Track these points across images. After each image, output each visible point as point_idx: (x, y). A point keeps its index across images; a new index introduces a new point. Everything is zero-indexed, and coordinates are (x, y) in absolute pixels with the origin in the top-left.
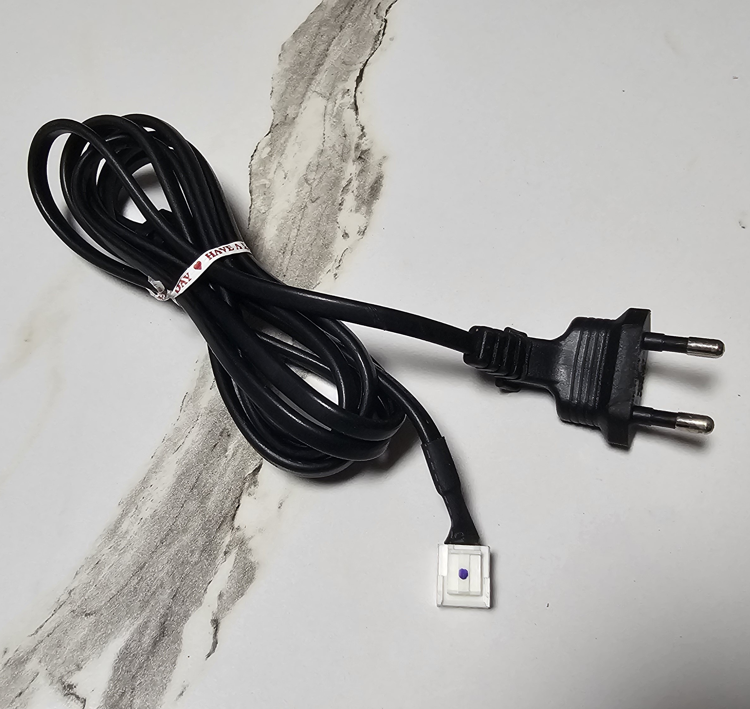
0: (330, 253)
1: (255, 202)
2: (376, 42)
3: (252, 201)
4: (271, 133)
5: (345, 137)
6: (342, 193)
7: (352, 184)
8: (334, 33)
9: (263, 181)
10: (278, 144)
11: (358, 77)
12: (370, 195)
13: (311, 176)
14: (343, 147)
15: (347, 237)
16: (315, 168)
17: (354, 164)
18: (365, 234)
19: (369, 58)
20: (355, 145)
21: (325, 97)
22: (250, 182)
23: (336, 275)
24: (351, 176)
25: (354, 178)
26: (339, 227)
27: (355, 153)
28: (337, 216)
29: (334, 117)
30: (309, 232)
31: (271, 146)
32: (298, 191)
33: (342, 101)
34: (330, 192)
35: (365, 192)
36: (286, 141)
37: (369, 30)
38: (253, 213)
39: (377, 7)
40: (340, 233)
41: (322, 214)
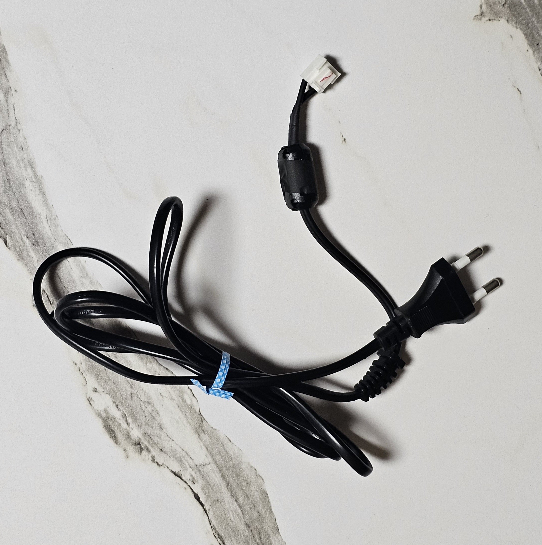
5: (161, 450)
6: (124, 414)
8: (247, 517)
14: (155, 442)
20: (150, 450)
21: (200, 465)
27: (145, 445)
29: (180, 457)
33: (188, 472)
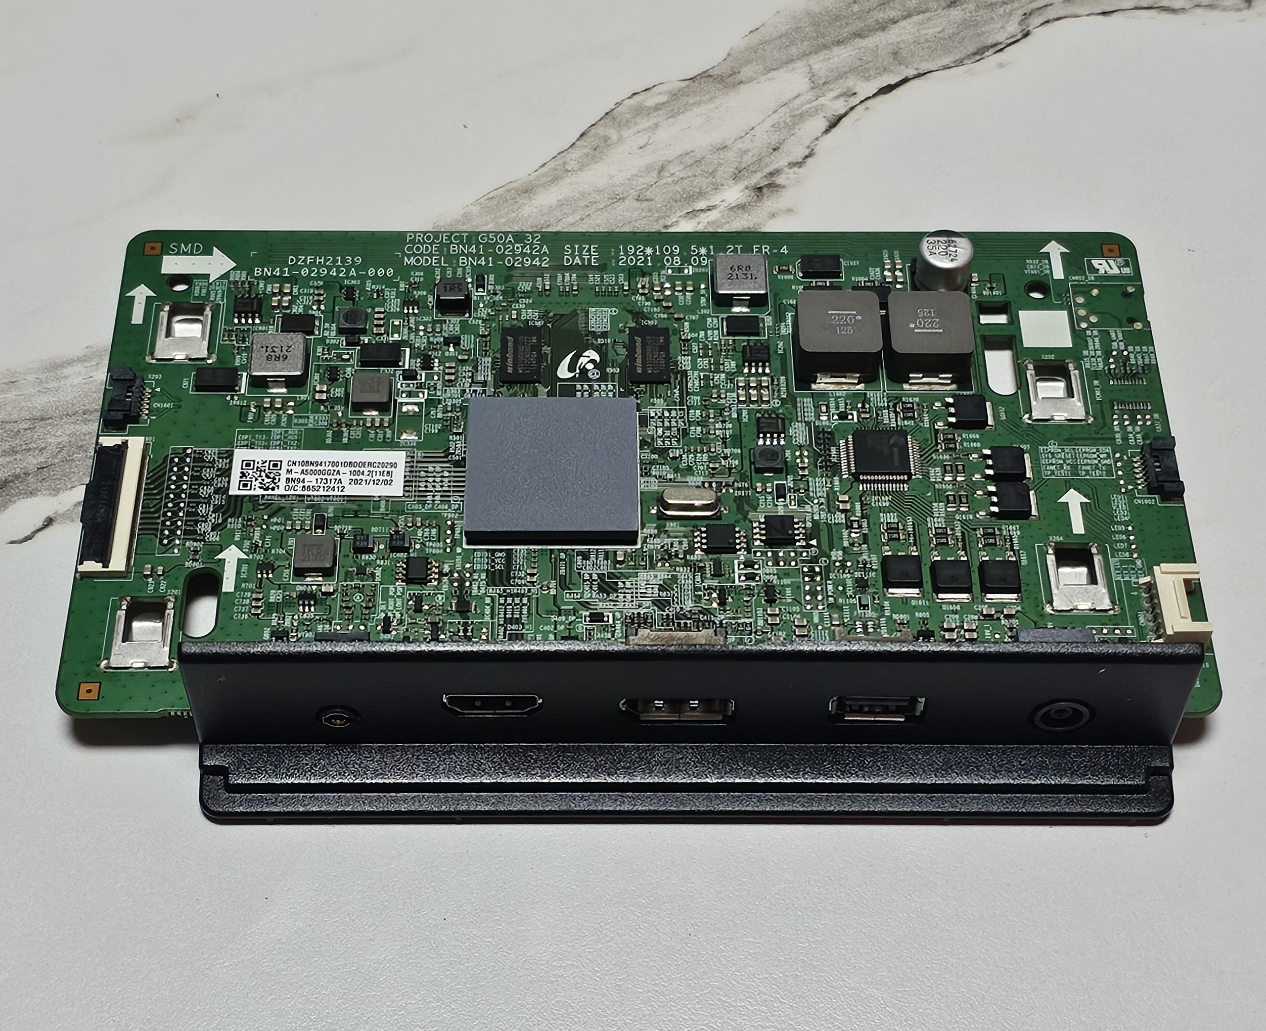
1: (573, 151)
2: (975, 54)
4: (691, 81)
7: (709, 213)
9: (613, 134)
10: (684, 100)
11: (889, 85)
13: (672, 169)
16: (688, 161)
36: (698, 104)
37: (988, 32)
38: (557, 160)
39: (1040, 8)
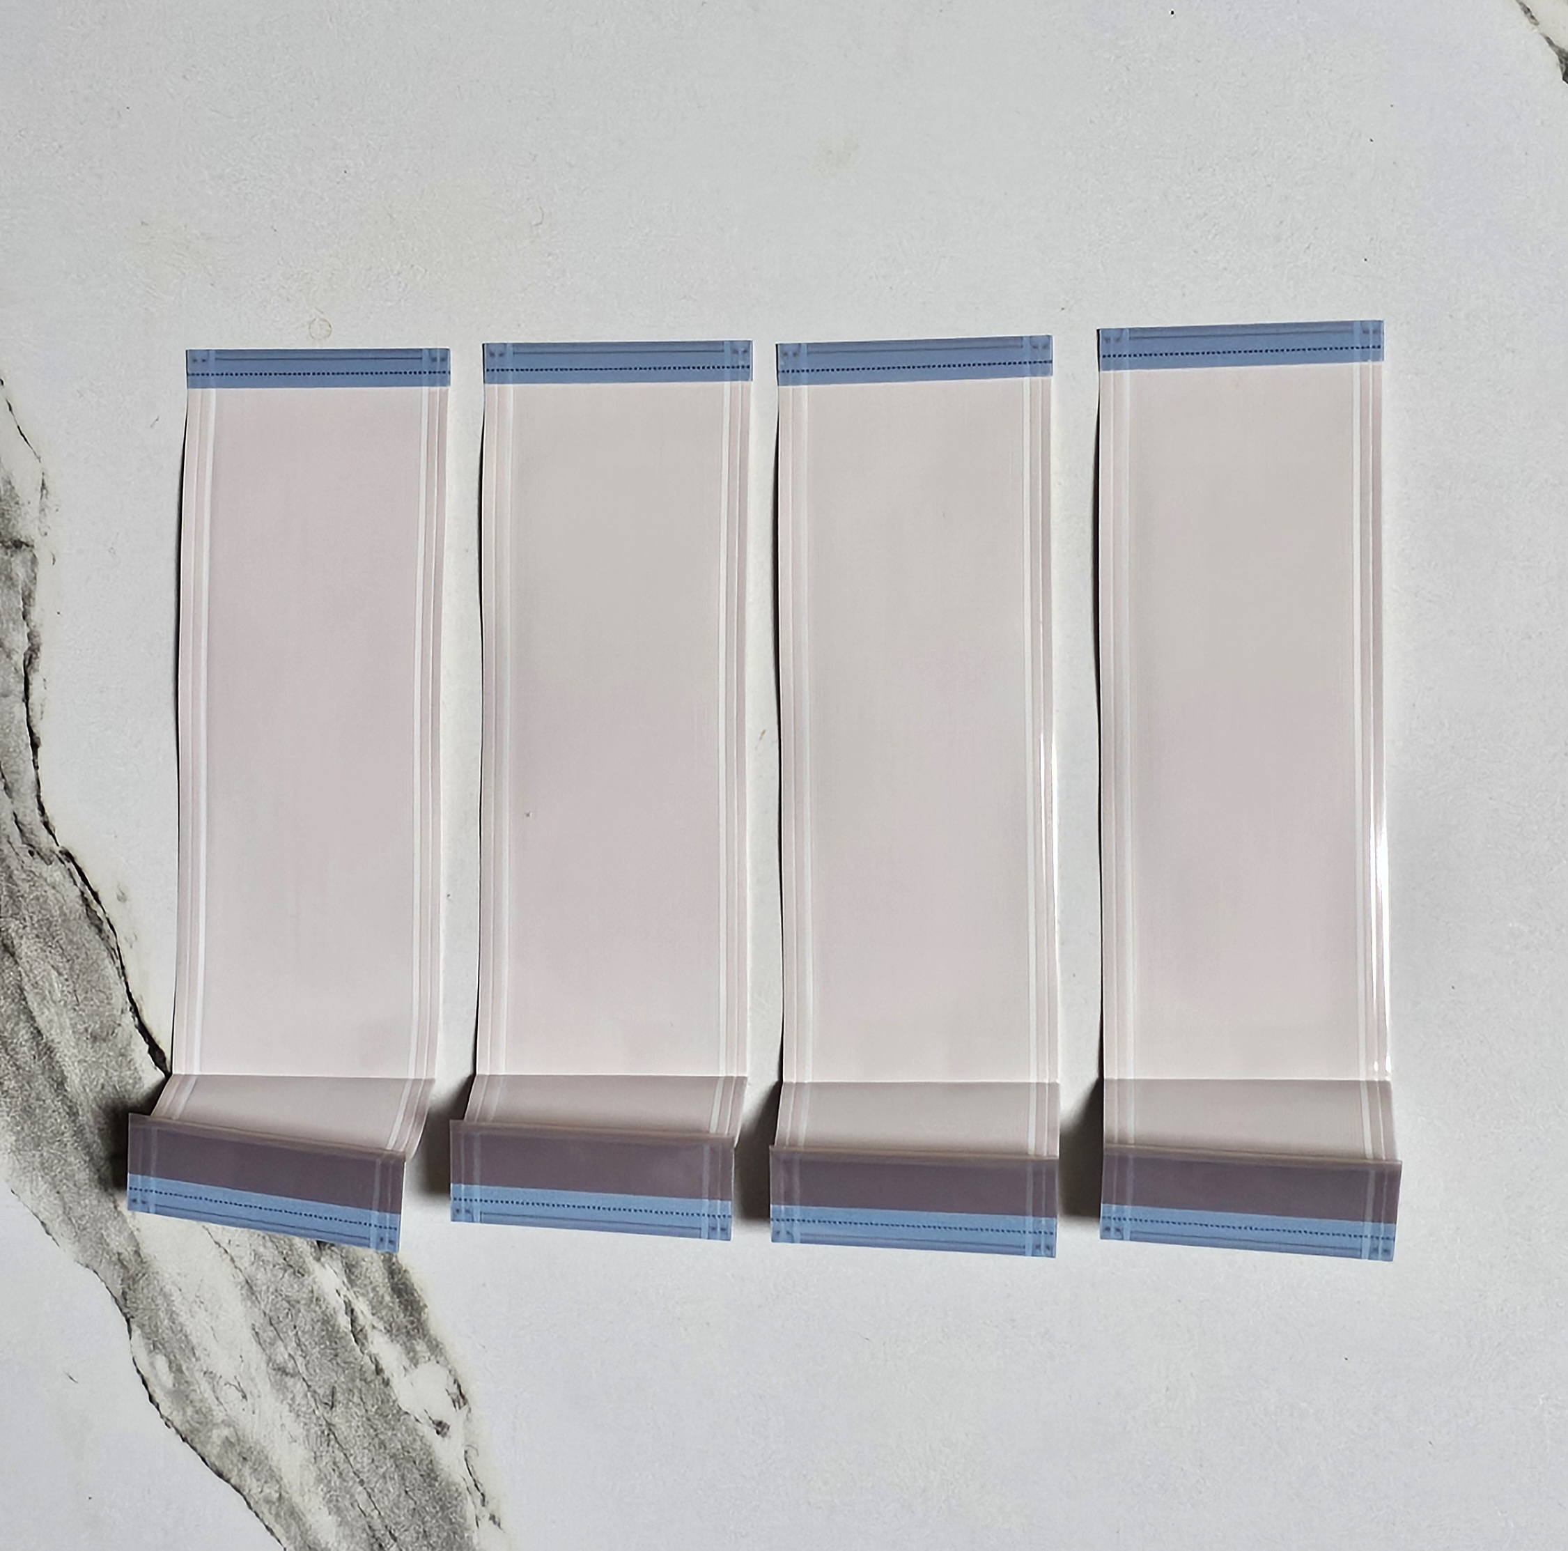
0: (448, 1484)
3: (238, 1491)
12: (406, 1309)
15: (445, 1430)
17: (323, 1266)
18: (467, 1397)
19: (127, 984)
22: (199, 1455)
23: (492, 1518)
24: (342, 1296)
25: (351, 1296)
26: (417, 1420)
28: (394, 1402)
30: (381, 1471)
31: (158, 1348)
32: (290, 1405)
34: (339, 1360)
35: (392, 1309)
40: (429, 1432)
41: (369, 1420)
